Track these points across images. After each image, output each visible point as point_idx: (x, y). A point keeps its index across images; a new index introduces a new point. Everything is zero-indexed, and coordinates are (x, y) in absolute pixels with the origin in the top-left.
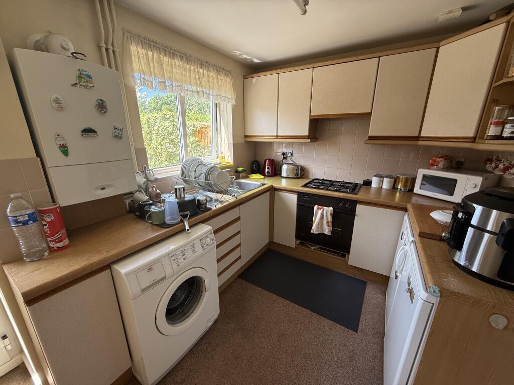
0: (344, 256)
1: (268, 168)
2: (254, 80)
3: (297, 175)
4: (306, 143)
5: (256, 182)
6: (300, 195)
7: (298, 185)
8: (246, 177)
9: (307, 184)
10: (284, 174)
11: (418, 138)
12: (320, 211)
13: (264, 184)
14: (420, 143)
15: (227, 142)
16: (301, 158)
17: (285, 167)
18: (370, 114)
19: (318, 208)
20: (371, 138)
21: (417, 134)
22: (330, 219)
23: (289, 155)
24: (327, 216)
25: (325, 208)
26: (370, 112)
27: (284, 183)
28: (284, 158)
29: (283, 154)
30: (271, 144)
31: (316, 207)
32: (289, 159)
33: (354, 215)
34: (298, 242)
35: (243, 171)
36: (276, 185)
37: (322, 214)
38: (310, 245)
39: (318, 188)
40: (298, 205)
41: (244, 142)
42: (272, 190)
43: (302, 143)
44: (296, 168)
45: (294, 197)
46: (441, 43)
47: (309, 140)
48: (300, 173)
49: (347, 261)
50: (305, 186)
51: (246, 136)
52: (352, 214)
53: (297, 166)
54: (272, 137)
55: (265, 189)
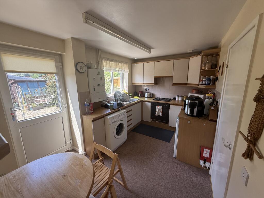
0: (167, 123)
1: (140, 94)
2: (135, 65)
3: (151, 96)
4: (153, 85)
5: (136, 99)
6: (152, 103)
7: (151, 100)
8: (133, 98)
9: (154, 99)
10: (146, 96)
11: (187, 84)
12: (158, 108)
13: (139, 100)
14: (187, 85)
15: (126, 85)
16: (152, 91)
17: (146, 94)
18: (172, 77)
19: (158, 107)
20: (173, 84)
21: (186, 83)
22: (161, 110)
23: (148, 89)
24: (160, 109)
25: (160, 107)
26: (172, 76)
27: (146, 99)
28: (146, 91)
29: (146, 89)
30: (141, 85)
31: (157, 106)
32: (148, 91)
33: (169, 109)
34: (152, 120)
35: (132, 95)
36: (143, 100)
37: (159, 109)
38: (156, 121)
39: (158, 100)
40: (151, 106)
41: (131, 85)
42: (142, 101)
43: (152, 86)
44: (150, 94)
45: (150, 104)
46: (190, 57)
47: (154, 85)
48: (152, 96)
49: (168, 125)
50: (153, 100)
51: (132, 83)
52: (168, 108)
53: (151, 93)
54: (142, 83)
55: (139, 101)
